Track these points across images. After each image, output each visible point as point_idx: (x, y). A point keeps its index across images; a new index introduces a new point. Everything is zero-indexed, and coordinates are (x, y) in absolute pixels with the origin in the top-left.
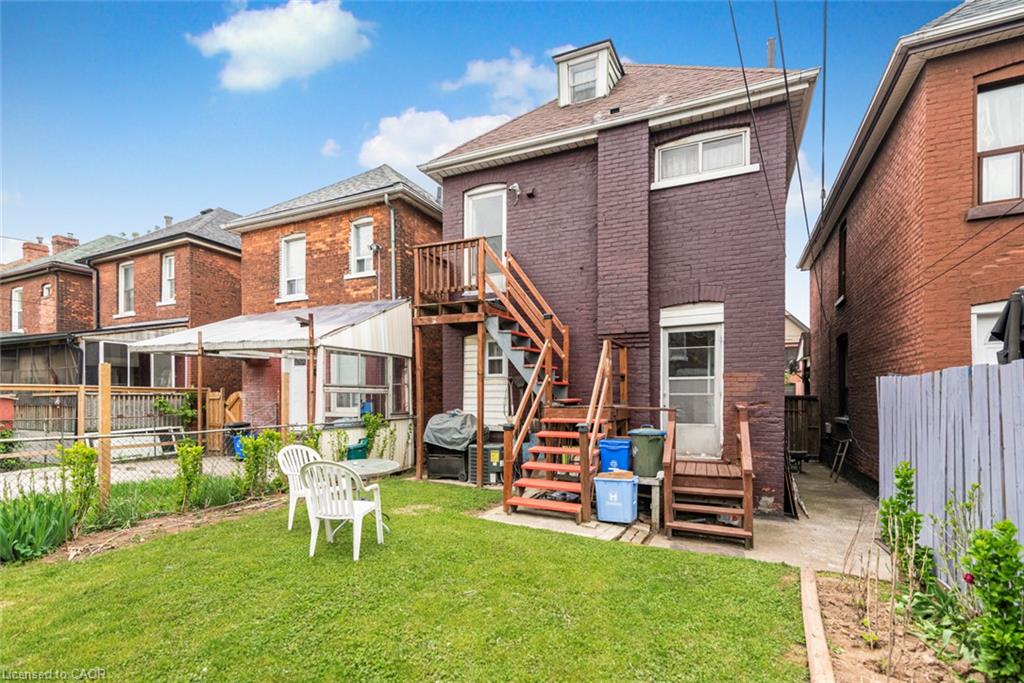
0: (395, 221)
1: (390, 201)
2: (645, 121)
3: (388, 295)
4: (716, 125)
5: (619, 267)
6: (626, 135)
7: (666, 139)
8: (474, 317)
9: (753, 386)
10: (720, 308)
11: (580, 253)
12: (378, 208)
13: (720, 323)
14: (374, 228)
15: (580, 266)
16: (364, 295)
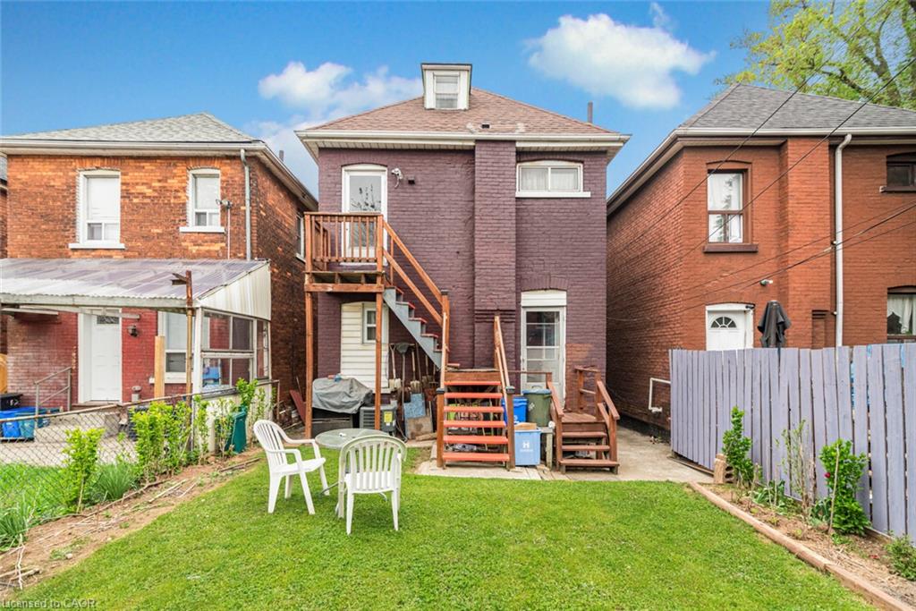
0: (250, 178)
1: (246, 157)
2: (513, 142)
3: (242, 255)
4: (562, 157)
5: (492, 256)
6: (497, 149)
7: (525, 159)
8: (373, 288)
9: (586, 354)
10: (564, 295)
11: (456, 239)
12: (228, 161)
13: (563, 306)
14: (222, 181)
15: (456, 250)
16: (208, 251)
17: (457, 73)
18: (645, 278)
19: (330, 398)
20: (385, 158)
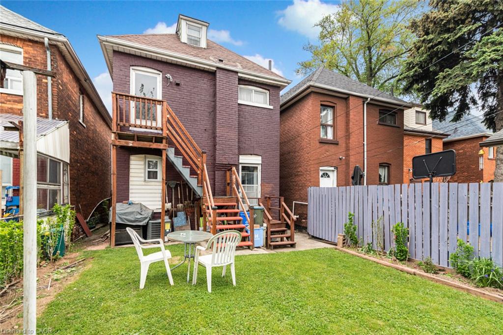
0: (51, 60)
1: (50, 45)
2: (237, 72)
3: (44, 115)
4: (259, 86)
5: (225, 134)
6: (228, 75)
7: (242, 83)
9: (270, 189)
10: (260, 158)
11: (204, 122)
12: (31, 44)
13: (259, 164)
14: (25, 58)
15: (205, 128)
16: (11, 109)
17: (200, 26)
18: (289, 153)
19: (126, 216)
20: (160, 67)
